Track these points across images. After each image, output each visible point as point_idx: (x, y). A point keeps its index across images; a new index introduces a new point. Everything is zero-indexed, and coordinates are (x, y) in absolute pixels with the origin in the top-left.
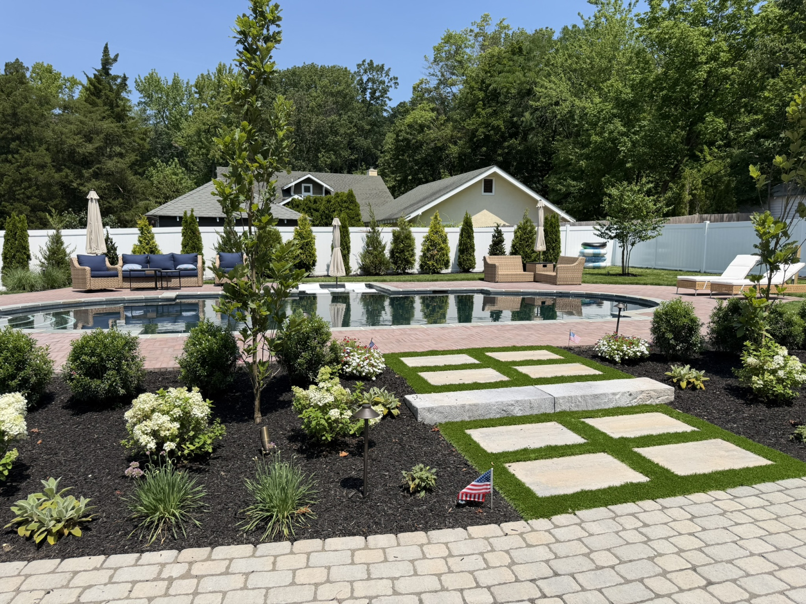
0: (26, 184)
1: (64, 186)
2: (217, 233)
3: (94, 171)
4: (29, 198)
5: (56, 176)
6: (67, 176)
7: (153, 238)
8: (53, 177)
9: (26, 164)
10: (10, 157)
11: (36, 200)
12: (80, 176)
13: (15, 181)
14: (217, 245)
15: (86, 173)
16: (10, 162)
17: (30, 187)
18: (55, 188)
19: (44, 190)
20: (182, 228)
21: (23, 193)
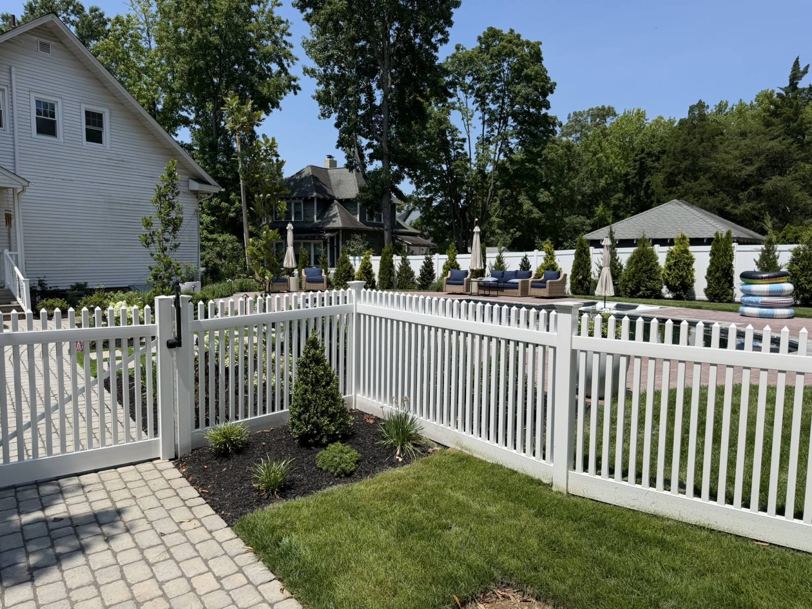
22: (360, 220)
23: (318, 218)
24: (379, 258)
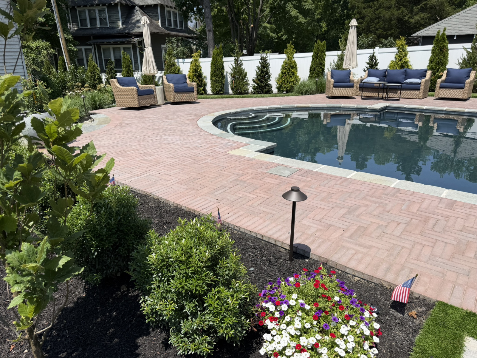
0: (377, 20)
1: (400, 20)
2: (465, 49)
3: (422, 7)
4: (377, 30)
5: (396, 13)
6: (403, 12)
7: (406, 55)
8: (393, 14)
9: (380, 7)
10: (371, 3)
11: (381, 30)
12: (411, 11)
13: (371, 19)
14: (461, 61)
15: (416, 9)
16: (371, 7)
17: (379, 23)
18: (394, 22)
19: (387, 24)
20: (433, 46)
21: (375, 27)
22: (162, 26)
23: (123, 24)
24: (210, 60)
